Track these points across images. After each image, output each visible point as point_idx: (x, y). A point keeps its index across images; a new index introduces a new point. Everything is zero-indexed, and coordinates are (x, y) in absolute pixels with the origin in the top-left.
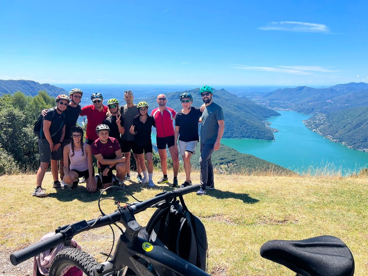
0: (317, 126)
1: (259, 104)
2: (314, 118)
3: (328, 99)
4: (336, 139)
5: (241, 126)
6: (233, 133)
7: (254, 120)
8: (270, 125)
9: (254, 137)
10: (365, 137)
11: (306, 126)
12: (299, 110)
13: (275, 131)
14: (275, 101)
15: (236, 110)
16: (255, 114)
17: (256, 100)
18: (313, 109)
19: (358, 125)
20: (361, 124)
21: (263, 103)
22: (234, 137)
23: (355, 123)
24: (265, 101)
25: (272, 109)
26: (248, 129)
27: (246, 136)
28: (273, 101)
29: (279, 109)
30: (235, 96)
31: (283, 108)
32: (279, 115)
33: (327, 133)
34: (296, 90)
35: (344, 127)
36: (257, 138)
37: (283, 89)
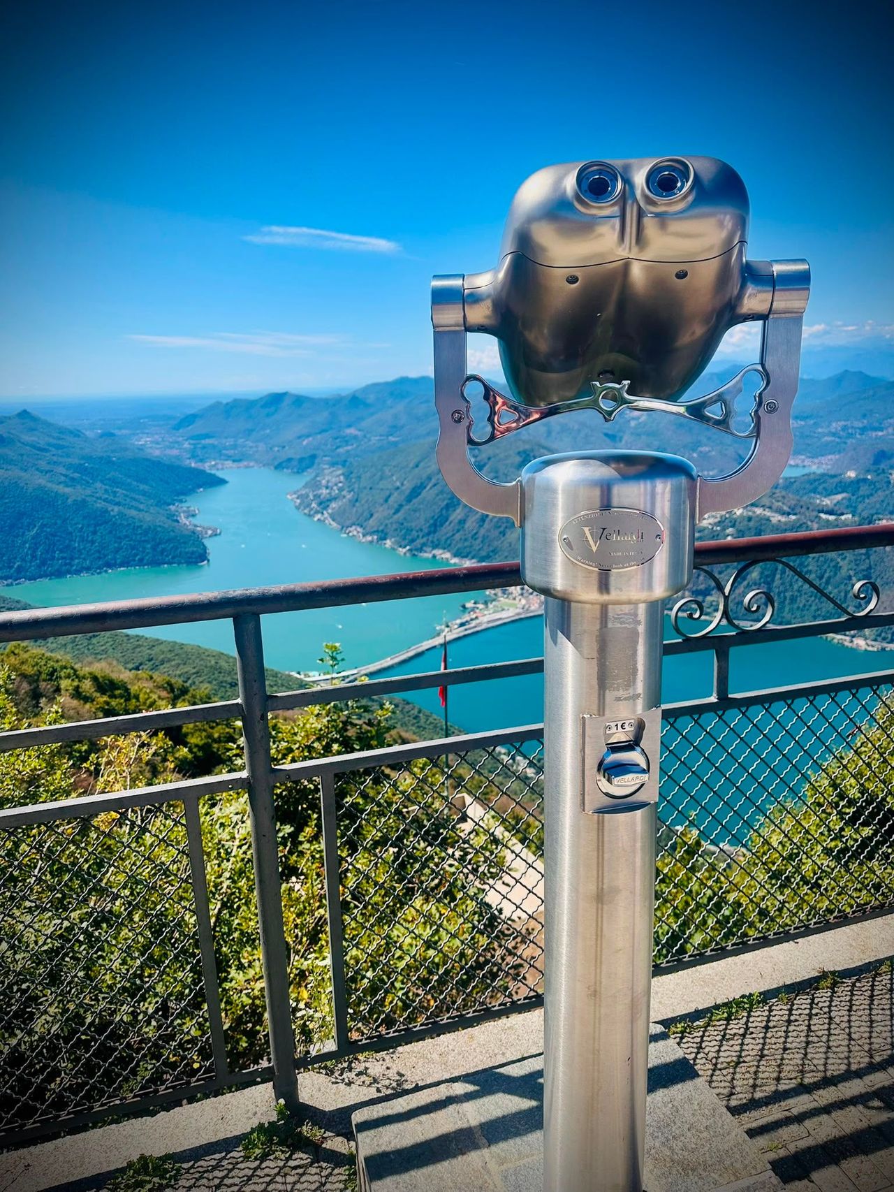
0: (324, 504)
1: (157, 453)
2: (314, 484)
3: (349, 426)
4: (372, 533)
5: (95, 533)
6: (72, 559)
7: (141, 507)
8: (193, 516)
9: (145, 561)
10: (431, 522)
11: (298, 508)
12: (276, 463)
13: (210, 532)
14: (208, 441)
15: (73, 479)
16: (142, 487)
17: (150, 444)
18: (313, 457)
19: (416, 492)
20: (422, 487)
21: (171, 448)
22: (78, 572)
23: (408, 486)
24: (177, 442)
25: (200, 466)
26: (120, 538)
27: (118, 561)
28: (203, 442)
29: (220, 466)
30: (71, 432)
31: (234, 461)
32: (222, 482)
33: (348, 523)
34: (265, 406)
35: (386, 501)
36: (155, 563)
37: (227, 404)
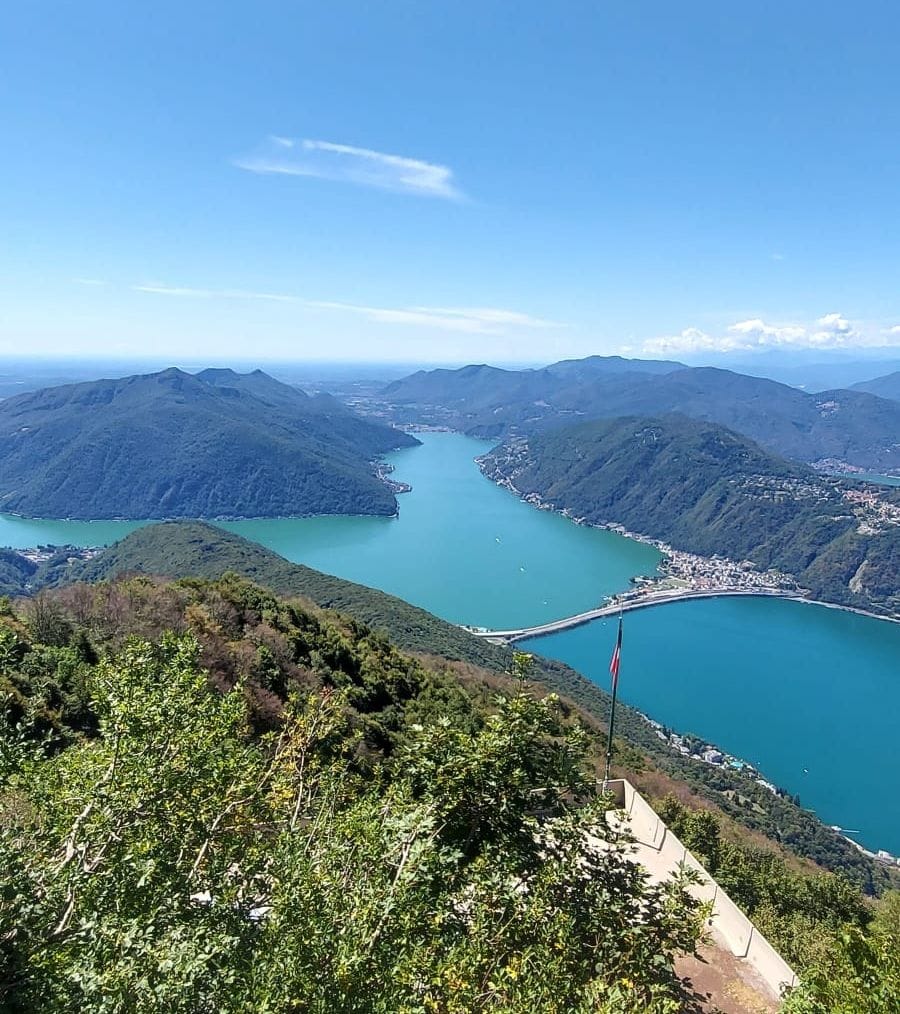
0: (507, 471)
1: (364, 413)
2: (500, 451)
3: (539, 400)
4: (549, 502)
5: (305, 481)
6: (284, 502)
7: (346, 460)
8: (389, 472)
9: (344, 510)
10: (610, 495)
11: (482, 472)
12: (467, 429)
13: (402, 488)
14: (410, 406)
15: (291, 433)
16: (348, 443)
17: (360, 405)
18: (502, 425)
19: (597, 465)
20: (603, 460)
21: (377, 410)
22: (287, 514)
23: (589, 459)
24: (382, 405)
25: (399, 428)
26: (324, 487)
27: (322, 508)
28: (405, 406)
29: (417, 429)
30: (294, 390)
31: (430, 425)
32: (420, 443)
33: (528, 489)
34: (463, 376)
35: (567, 472)
36: (352, 512)
37: (430, 373)
